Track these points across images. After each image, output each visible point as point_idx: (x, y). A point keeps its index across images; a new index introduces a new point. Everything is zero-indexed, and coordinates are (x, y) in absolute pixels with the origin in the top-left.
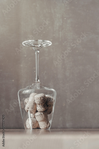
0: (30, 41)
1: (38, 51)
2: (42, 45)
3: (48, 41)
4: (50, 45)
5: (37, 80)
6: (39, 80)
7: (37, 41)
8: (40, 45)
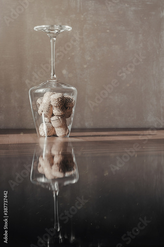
0: (44, 26)
1: (55, 39)
2: (60, 31)
3: (67, 27)
4: (69, 30)
5: (53, 75)
6: (55, 76)
7: (52, 26)
8: (56, 31)
